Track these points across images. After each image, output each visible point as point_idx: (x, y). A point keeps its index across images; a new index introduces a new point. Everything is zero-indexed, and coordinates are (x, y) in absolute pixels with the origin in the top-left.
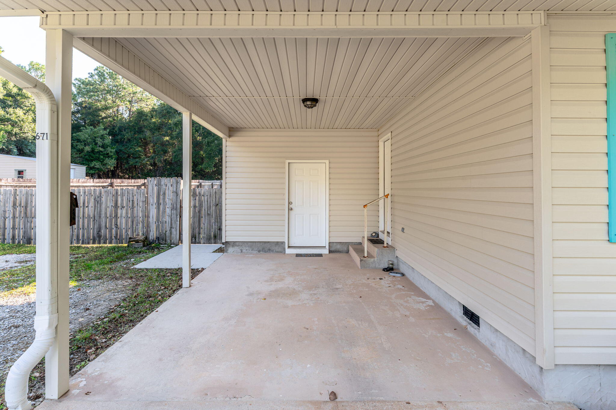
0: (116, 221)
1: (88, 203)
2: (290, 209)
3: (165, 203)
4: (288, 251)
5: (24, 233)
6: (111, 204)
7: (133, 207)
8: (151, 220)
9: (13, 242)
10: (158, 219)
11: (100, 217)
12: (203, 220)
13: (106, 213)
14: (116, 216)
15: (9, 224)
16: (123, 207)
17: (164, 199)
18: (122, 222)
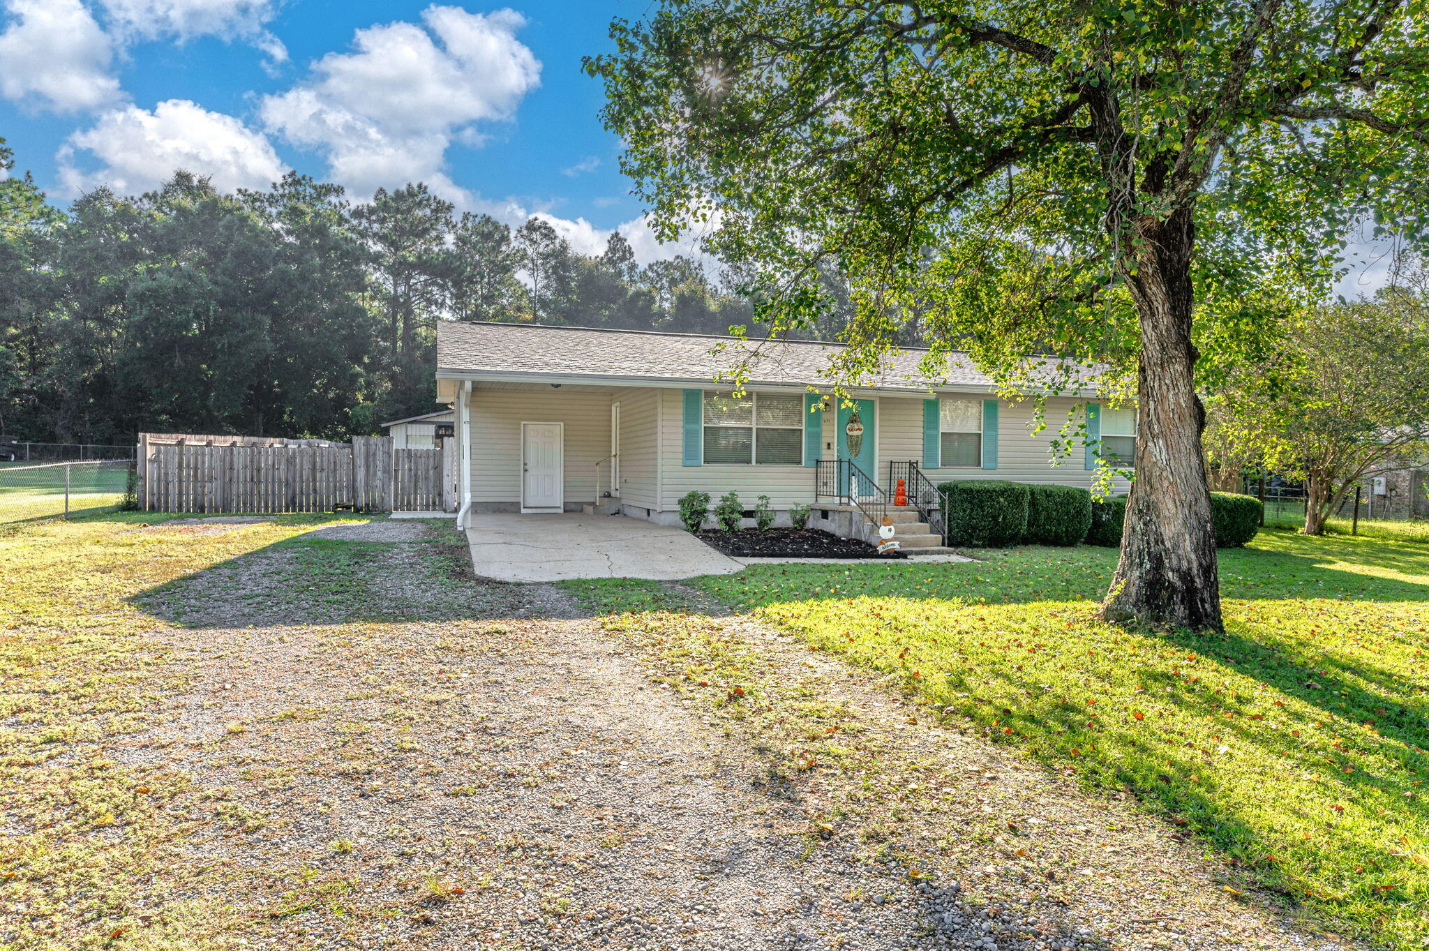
0: (315, 485)
1: (279, 464)
2: (526, 470)
3: (375, 466)
4: (523, 511)
5: (195, 499)
6: (307, 466)
7: (335, 470)
8: (358, 484)
9: (180, 509)
10: (367, 484)
11: (294, 480)
12: (420, 484)
13: (301, 476)
14: (314, 480)
15: (173, 489)
16: (322, 470)
17: (374, 460)
18: (322, 485)
